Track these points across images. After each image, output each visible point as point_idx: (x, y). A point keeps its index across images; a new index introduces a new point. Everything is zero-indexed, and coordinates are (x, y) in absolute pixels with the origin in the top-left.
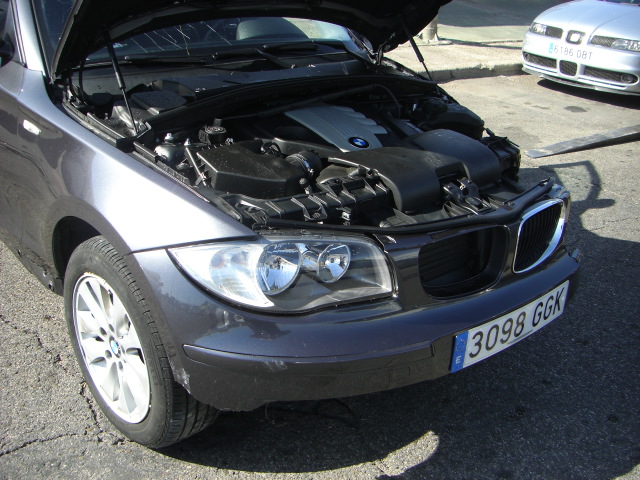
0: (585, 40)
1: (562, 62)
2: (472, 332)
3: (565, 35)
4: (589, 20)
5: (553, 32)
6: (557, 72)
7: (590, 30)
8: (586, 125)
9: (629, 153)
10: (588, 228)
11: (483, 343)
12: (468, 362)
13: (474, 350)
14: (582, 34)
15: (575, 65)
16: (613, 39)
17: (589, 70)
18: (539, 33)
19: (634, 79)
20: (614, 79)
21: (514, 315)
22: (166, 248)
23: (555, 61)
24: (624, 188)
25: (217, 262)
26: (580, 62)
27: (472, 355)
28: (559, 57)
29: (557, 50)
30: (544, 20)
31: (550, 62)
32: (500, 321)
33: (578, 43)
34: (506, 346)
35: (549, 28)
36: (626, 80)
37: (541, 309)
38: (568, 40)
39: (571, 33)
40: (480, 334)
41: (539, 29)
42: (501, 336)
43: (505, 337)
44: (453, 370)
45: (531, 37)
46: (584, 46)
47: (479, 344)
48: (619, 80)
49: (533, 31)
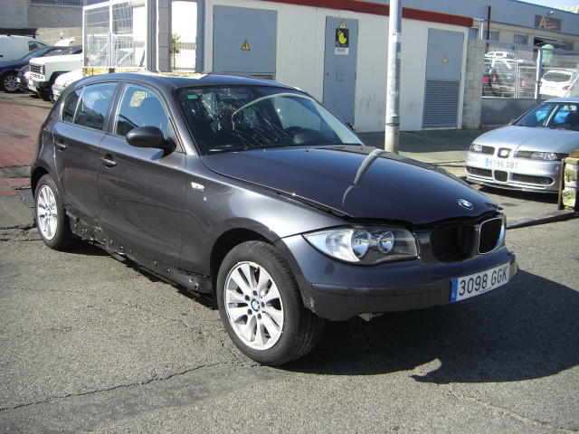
0: (512, 154)
1: (496, 172)
2: (460, 280)
3: (496, 152)
4: (513, 140)
5: (488, 150)
6: (492, 180)
7: (515, 148)
8: (517, 214)
9: (550, 229)
10: (523, 269)
11: (466, 287)
12: (459, 298)
13: (462, 291)
14: (509, 150)
15: (506, 173)
16: (533, 152)
17: (516, 176)
18: (477, 152)
19: (550, 180)
20: (536, 182)
21: (481, 274)
22: (301, 234)
23: (490, 171)
24: (546, 248)
25: (328, 241)
26: (509, 170)
27: (461, 295)
28: (493, 167)
29: (492, 163)
30: (480, 142)
31: (487, 172)
32: (474, 276)
33: (507, 157)
34: (478, 293)
35: (484, 147)
36: (545, 182)
37: (495, 275)
38: (499, 155)
39: (501, 150)
40: (464, 281)
41: (477, 149)
42: (475, 286)
43: (477, 287)
44: (452, 302)
45: (471, 154)
46: (511, 159)
47: (463, 288)
48: (539, 182)
49: (473, 151)
